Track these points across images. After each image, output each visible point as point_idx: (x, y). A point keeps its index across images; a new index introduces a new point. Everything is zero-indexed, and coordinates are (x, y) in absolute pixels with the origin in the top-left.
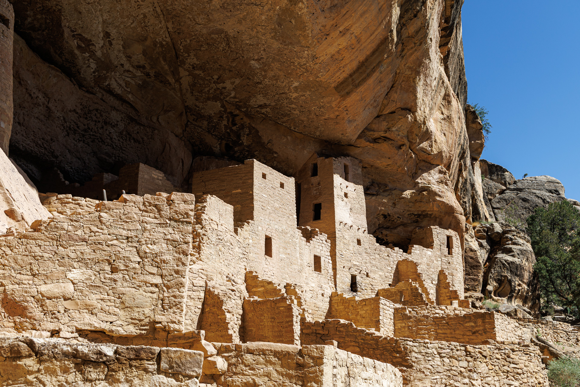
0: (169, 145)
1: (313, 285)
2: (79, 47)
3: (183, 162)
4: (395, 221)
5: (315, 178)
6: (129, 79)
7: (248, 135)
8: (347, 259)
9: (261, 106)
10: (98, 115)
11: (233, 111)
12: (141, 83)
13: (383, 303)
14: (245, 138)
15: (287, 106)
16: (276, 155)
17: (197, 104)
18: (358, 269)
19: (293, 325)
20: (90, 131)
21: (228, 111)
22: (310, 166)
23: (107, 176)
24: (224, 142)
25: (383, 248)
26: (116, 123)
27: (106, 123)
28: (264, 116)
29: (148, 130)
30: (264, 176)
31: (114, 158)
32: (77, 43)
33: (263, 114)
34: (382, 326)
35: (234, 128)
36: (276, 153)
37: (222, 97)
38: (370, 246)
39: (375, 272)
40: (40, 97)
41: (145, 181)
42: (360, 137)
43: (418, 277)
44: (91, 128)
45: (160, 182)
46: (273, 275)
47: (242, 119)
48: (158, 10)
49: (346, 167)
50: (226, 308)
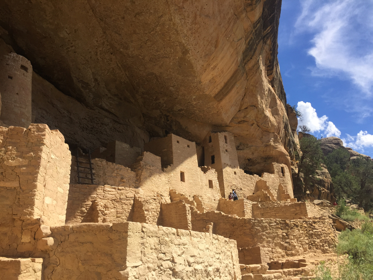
0: (136, 132)
1: (209, 195)
2: (82, 87)
3: (144, 141)
4: (254, 162)
5: (210, 143)
6: (111, 102)
7: (175, 125)
8: (229, 182)
9: (179, 110)
10: (98, 120)
11: (166, 114)
12: (118, 103)
13: (246, 202)
15: (192, 109)
16: (190, 134)
17: (148, 112)
18: (236, 187)
19: (186, 215)
21: (164, 114)
22: (208, 138)
25: (248, 175)
26: (107, 124)
27: (102, 124)
28: (182, 115)
29: (124, 126)
30: (178, 142)
31: (108, 141)
32: (81, 85)
33: (182, 114)
34: (246, 214)
35: (168, 122)
36: (190, 133)
37: (160, 107)
38: (241, 175)
39: (244, 188)
40: (66, 113)
41: (119, 149)
42: (231, 121)
43: (267, 188)
44: (95, 127)
45: (127, 149)
46: (186, 191)
47: (171, 117)
48: (119, 65)
49: (225, 137)
50: (145, 208)
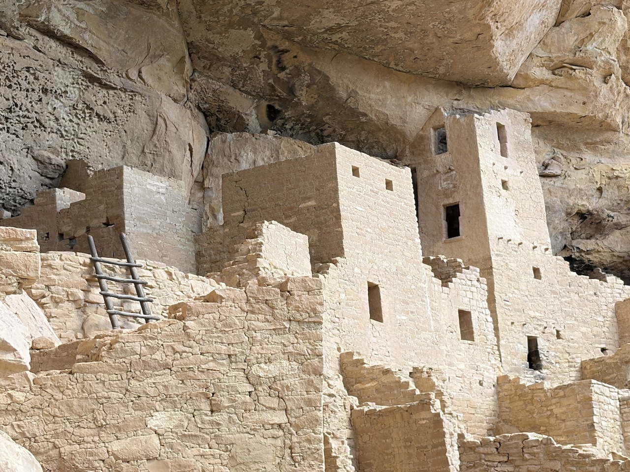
0: (165, 120)
1: (462, 366)
3: (191, 150)
4: (603, 223)
5: (443, 156)
7: (308, 86)
8: (517, 307)
9: (330, 30)
10: (31, 79)
11: (278, 44)
12: (104, 9)
13: (598, 392)
14: (304, 93)
15: (381, 26)
16: (363, 119)
17: (210, 36)
18: (540, 325)
19: (445, 451)
20: (17, 109)
21: (269, 44)
22: (432, 134)
23: (62, 193)
24: (264, 104)
25: (584, 279)
26: (63, 90)
27: (45, 91)
28: (336, 47)
29: (123, 95)
30: (355, 171)
31: (64, 155)
33: (335, 43)
34: (600, 434)
35: (282, 75)
36: (365, 115)
37: (256, 20)
38: (559, 279)
39: (571, 328)
41: (136, 200)
44: (19, 104)
45: (162, 197)
46: (387, 354)
47: (295, 57)
49: (500, 130)
50: (329, 431)
